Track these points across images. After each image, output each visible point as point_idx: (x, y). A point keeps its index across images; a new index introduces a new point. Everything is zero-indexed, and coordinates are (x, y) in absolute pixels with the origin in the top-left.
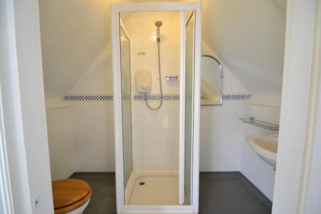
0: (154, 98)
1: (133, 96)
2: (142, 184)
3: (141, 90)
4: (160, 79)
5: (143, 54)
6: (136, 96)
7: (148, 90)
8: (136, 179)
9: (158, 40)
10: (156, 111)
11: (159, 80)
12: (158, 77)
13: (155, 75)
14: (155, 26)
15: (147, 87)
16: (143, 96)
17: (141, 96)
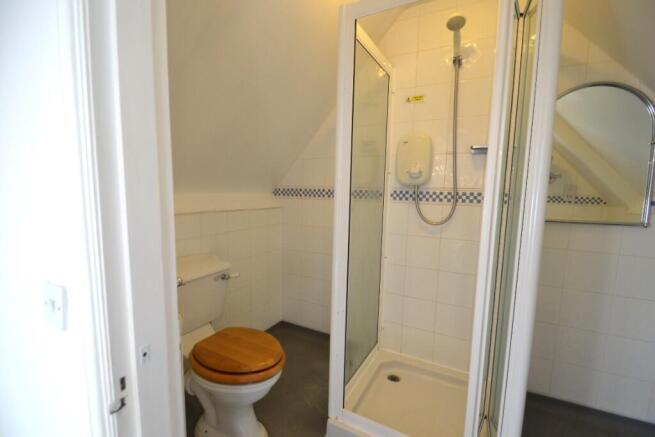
0: (437, 197)
1: (389, 191)
2: (394, 379)
3: (406, 180)
4: (455, 153)
5: (418, 98)
6: (395, 192)
7: (422, 179)
8: (382, 366)
9: (457, 62)
10: (439, 227)
11: (451, 158)
12: (451, 149)
13: (443, 145)
14: (449, 31)
15: (420, 173)
16: (411, 192)
17: (407, 192)
